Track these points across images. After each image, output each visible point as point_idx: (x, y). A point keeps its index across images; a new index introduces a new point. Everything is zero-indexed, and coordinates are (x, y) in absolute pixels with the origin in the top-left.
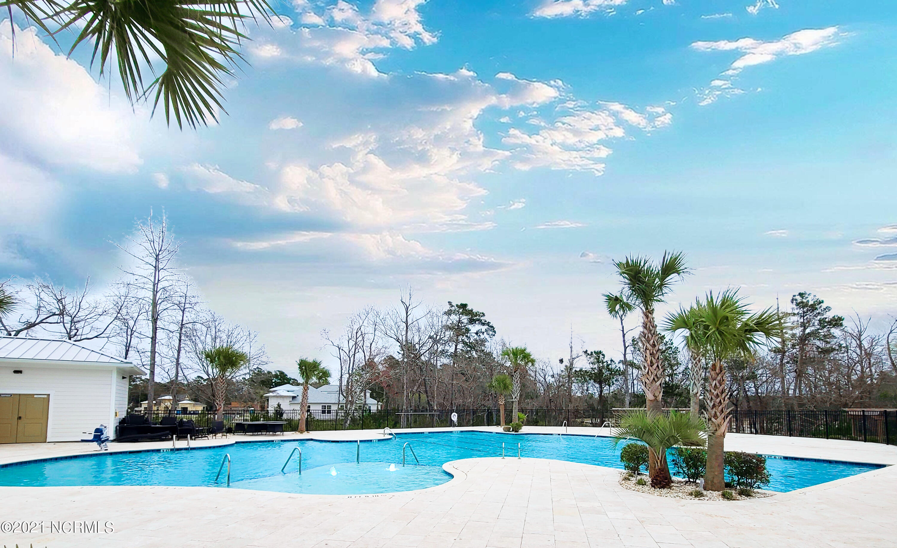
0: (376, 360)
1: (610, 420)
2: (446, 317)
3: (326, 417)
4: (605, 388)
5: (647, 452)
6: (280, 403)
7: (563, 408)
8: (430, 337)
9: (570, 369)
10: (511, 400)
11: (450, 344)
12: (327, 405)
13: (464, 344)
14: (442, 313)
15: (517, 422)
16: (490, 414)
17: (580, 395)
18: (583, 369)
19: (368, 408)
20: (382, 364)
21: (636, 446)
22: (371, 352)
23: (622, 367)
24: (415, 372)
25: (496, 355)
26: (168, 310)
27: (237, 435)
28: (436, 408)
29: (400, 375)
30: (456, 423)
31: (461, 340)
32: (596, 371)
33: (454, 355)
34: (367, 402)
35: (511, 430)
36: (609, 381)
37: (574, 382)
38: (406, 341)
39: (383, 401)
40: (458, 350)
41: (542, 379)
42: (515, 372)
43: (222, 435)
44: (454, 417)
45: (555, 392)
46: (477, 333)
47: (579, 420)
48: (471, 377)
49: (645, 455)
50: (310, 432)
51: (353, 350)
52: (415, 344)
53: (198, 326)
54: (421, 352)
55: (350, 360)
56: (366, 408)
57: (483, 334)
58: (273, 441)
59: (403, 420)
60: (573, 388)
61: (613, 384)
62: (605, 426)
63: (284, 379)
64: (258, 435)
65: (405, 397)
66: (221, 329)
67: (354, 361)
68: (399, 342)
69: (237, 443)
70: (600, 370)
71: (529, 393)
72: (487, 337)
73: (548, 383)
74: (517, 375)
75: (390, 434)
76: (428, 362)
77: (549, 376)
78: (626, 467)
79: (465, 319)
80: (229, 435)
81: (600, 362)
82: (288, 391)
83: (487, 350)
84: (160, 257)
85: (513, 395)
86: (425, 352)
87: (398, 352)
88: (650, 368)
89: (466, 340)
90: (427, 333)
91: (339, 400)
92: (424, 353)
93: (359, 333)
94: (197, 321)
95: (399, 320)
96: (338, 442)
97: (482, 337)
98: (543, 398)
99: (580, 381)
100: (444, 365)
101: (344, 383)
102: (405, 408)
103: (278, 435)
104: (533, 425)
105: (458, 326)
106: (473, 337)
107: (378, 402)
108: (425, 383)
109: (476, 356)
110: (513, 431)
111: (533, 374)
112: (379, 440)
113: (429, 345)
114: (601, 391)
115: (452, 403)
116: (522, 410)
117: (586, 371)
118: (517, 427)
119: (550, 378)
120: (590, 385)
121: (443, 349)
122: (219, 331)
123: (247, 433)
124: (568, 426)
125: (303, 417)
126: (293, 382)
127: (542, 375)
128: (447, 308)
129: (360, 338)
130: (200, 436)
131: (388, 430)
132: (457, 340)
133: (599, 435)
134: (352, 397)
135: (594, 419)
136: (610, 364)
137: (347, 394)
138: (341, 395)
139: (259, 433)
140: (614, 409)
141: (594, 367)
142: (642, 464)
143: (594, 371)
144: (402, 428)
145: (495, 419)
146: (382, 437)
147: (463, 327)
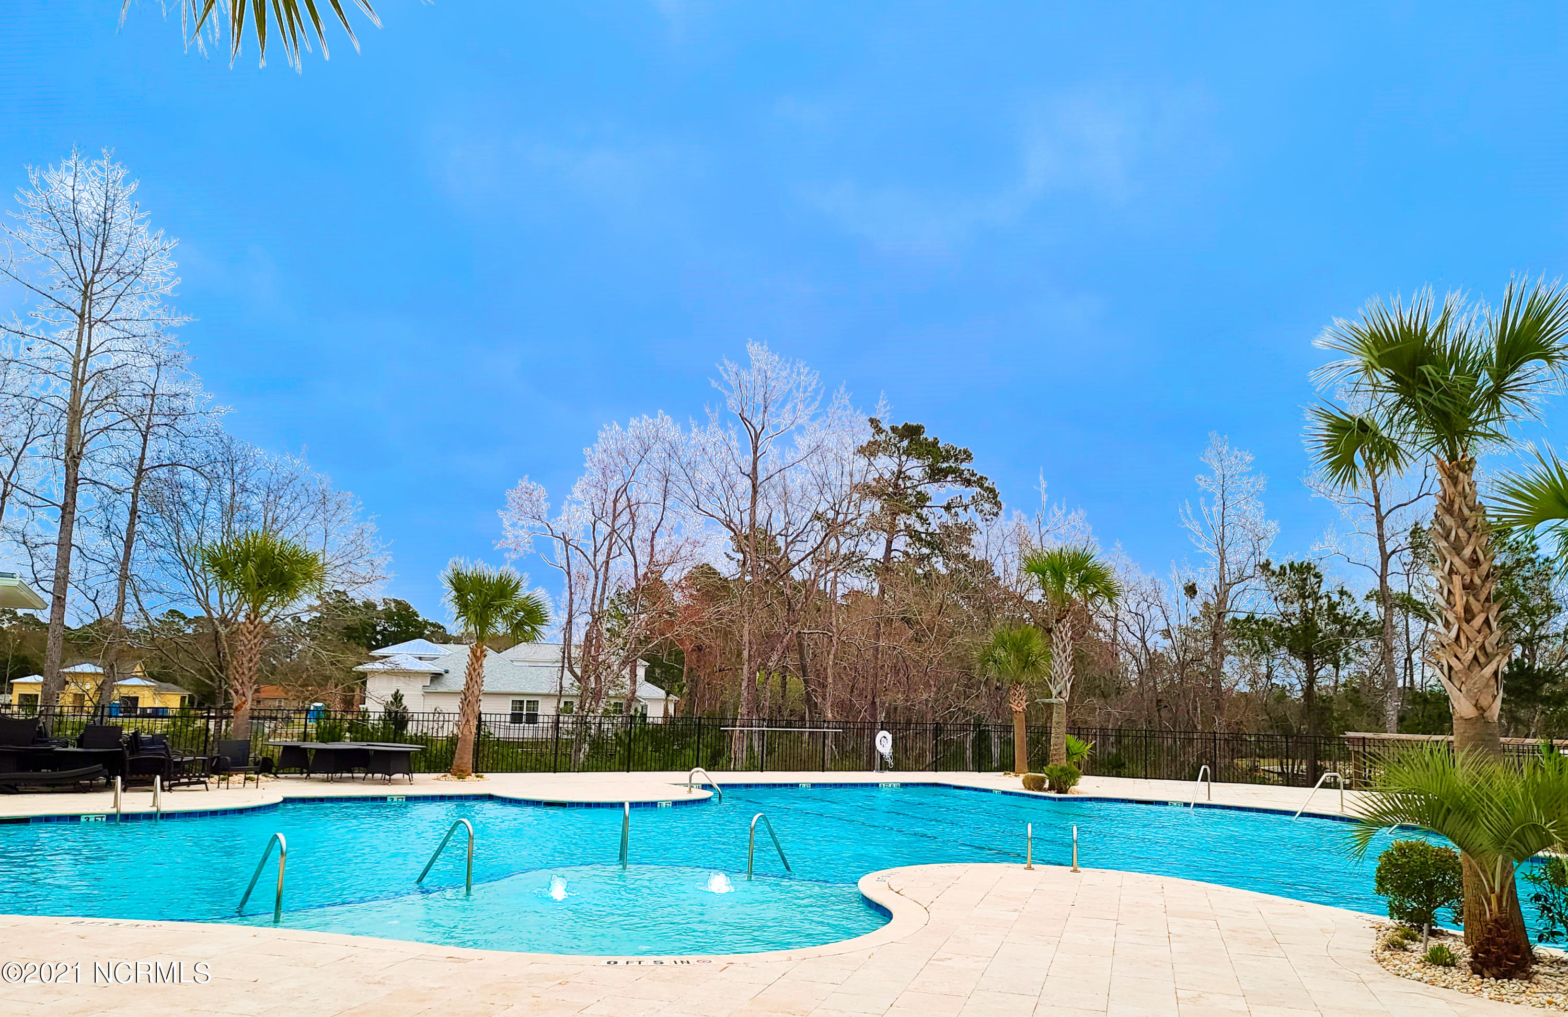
0: (665, 578)
1: (1340, 765)
2: (862, 462)
3: (525, 732)
4: (1321, 673)
5: (1457, 870)
6: (401, 692)
7: (1195, 727)
8: (818, 517)
9: (1219, 615)
10: (1047, 701)
11: (873, 536)
12: (525, 699)
13: (911, 537)
14: (851, 449)
15: (1064, 763)
16: (982, 739)
17: (1247, 689)
18: (1257, 617)
19: (640, 709)
20: (681, 587)
21: (1424, 851)
22: (652, 556)
23: (1375, 612)
24: (772, 614)
25: (1002, 571)
26: (111, 433)
27: (286, 778)
28: (830, 715)
29: (731, 621)
30: (890, 761)
31: (903, 527)
32: (1295, 623)
33: (884, 568)
34: (637, 694)
35: (1047, 785)
36: (1334, 653)
37: (1229, 652)
38: (752, 526)
39: (681, 690)
40: (893, 554)
41: (1133, 641)
42: (1058, 621)
43: (246, 779)
44: (884, 743)
45: (1172, 679)
46: (948, 508)
47: (1244, 763)
48: (931, 631)
49: (1452, 878)
50: (485, 775)
51: (604, 550)
52: (773, 533)
53: (186, 475)
54: (791, 556)
55: (597, 577)
56: (636, 710)
57: (965, 509)
58: (384, 799)
59: (738, 748)
60: (1226, 668)
61: (1349, 660)
62: (1325, 785)
63: (408, 624)
64: (341, 780)
65: (744, 684)
66: (248, 486)
67: (606, 579)
68: (733, 530)
69: (286, 801)
70: (1307, 618)
71: (1095, 679)
72: (978, 520)
73: (1152, 651)
74: (1065, 630)
75: (705, 787)
76: (808, 586)
77: (1154, 632)
78: (1396, 911)
79: (915, 469)
80: (264, 778)
81: (1309, 597)
82: (420, 658)
83: (976, 554)
84: (97, 288)
85: (1051, 687)
86: (803, 560)
87: (728, 556)
88: (1465, 626)
89: (918, 527)
90: (807, 506)
91: (561, 687)
92: (800, 561)
93: (623, 502)
94: (183, 462)
95: (732, 469)
96: (562, 805)
97: (963, 518)
98: (1135, 696)
99: (1248, 650)
100: (855, 594)
101: (578, 637)
102: (745, 712)
103: (397, 782)
104: (1109, 775)
105: (896, 486)
106: (937, 519)
107: (668, 694)
108: (800, 645)
109: (944, 571)
110: (1051, 788)
111: (1107, 626)
112: (675, 803)
113: (814, 539)
114: (1311, 680)
115: (874, 703)
116: (1075, 729)
117: (1264, 620)
118: (1064, 778)
119: (1158, 637)
120: (1277, 662)
121: (853, 550)
122: (244, 489)
123: (312, 775)
124: (1214, 780)
125: (466, 732)
126: (433, 632)
127: (1135, 628)
128: (866, 436)
129: (625, 518)
130: (186, 780)
131: (700, 775)
132: (893, 525)
133: (1306, 810)
134: (598, 678)
135: (1290, 762)
136: (1339, 604)
137: (585, 671)
138: (566, 671)
139: (344, 775)
140: (1350, 734)
141: (1290, 611)
142: (1442, 903)
143: (1289, 621)
144: (734, 770)
145: (996, 751)
146: (683, 795)
147: (909, 491)
